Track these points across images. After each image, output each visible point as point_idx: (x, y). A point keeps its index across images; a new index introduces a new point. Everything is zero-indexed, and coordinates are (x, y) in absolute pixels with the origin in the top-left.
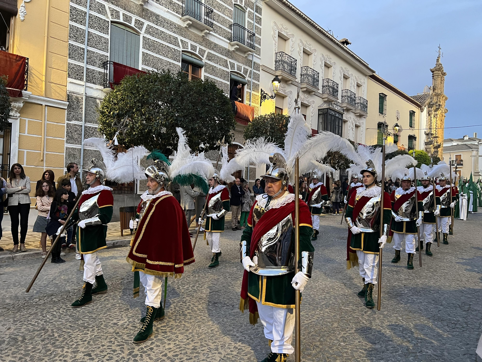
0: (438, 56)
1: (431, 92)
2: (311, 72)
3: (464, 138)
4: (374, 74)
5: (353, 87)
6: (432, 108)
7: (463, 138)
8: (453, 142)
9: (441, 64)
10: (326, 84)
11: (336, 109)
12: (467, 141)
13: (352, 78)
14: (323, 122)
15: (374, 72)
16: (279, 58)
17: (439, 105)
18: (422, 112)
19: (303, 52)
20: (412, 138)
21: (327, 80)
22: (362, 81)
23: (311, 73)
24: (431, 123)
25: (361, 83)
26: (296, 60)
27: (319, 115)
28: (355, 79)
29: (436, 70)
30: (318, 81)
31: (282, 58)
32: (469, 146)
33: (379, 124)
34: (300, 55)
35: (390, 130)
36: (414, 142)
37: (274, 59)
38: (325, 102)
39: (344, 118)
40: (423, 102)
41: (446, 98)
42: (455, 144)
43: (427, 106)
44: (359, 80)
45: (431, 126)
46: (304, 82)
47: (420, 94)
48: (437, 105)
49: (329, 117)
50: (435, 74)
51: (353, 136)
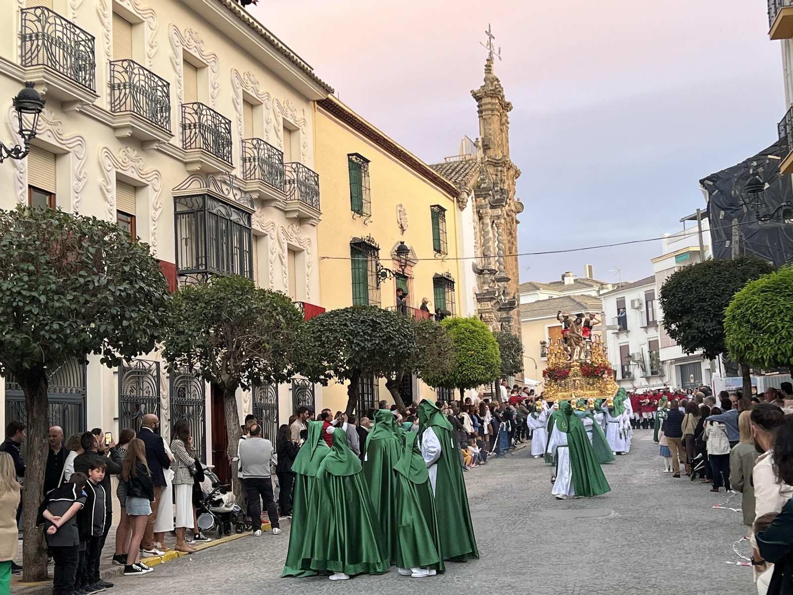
0: (487, 57)
1: (480, 154)
2: (142, 78)
3: (563, 279)
4: (330, 96)
5: (272, 133)
6: (484, 199)
7: (560, 280)
8: (538, 292)
9: (497, 80)
10: (192, 119)
11: (231, 196)
12: (570, 287)
13: (270, 105)
14: (194, 238)
15: (329, 90)
16: (33, 27)
17: (501, 189)
18: (462, 209)
19: (114, 13)
20: (442, 283)
21: (196, 107)
22: (299, 116)
23: (142, 83)
24: (487, 241)
25: (295, 121)
26: (93, 38)
27: (177, 214)
28: (277, 110)
29: (487, 95)
30: (168, 109)
31: (43, 28)
32: (578, 300)
33: (355, 244)
34: (103, 24)
35: (387, 260)
36: (449, 295)
37: (16, 28)
38: (194, 175)
39: (255, 226)
40: (463, 183)
41: (516, 171)
42: (543, 295)
43: (473, 194)
44: (289, 112)
45: (489, 248)
46: (123, 109)
47: (452, 160)
48: (497, 191)
49: (211, 222)
50: (485, 104)
51: (285, 280)
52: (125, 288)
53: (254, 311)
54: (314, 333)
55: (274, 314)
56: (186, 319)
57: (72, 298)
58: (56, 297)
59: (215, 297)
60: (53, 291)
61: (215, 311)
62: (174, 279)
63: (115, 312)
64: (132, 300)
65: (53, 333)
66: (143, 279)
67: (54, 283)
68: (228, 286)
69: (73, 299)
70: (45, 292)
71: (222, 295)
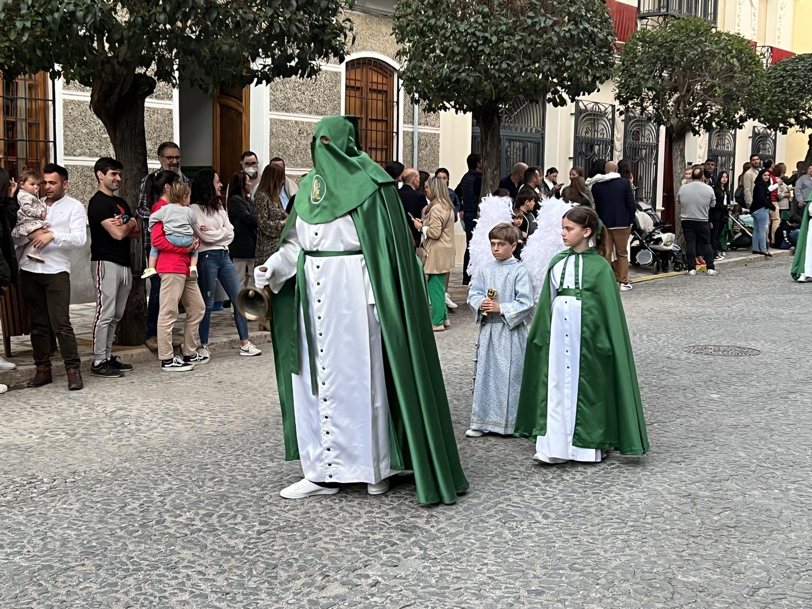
51: (754, 22)
52: (569, 29)
53: (707, 54)
54: (775, 78)
55: (729, 57)
56: (640, 62)
57: (519, 38)
58: (506, 38)
59: (669, 40)
60: (504, 32)
61: (668, 54)
62: (634, 22)
63: (558, 52)
64: (576, 40)
65: (502, 72)
66: (588, 21)
67: (505, 24)
68: (682, 28)
69: (521, 40)
70: (496, 33)
71: (676, 37)
